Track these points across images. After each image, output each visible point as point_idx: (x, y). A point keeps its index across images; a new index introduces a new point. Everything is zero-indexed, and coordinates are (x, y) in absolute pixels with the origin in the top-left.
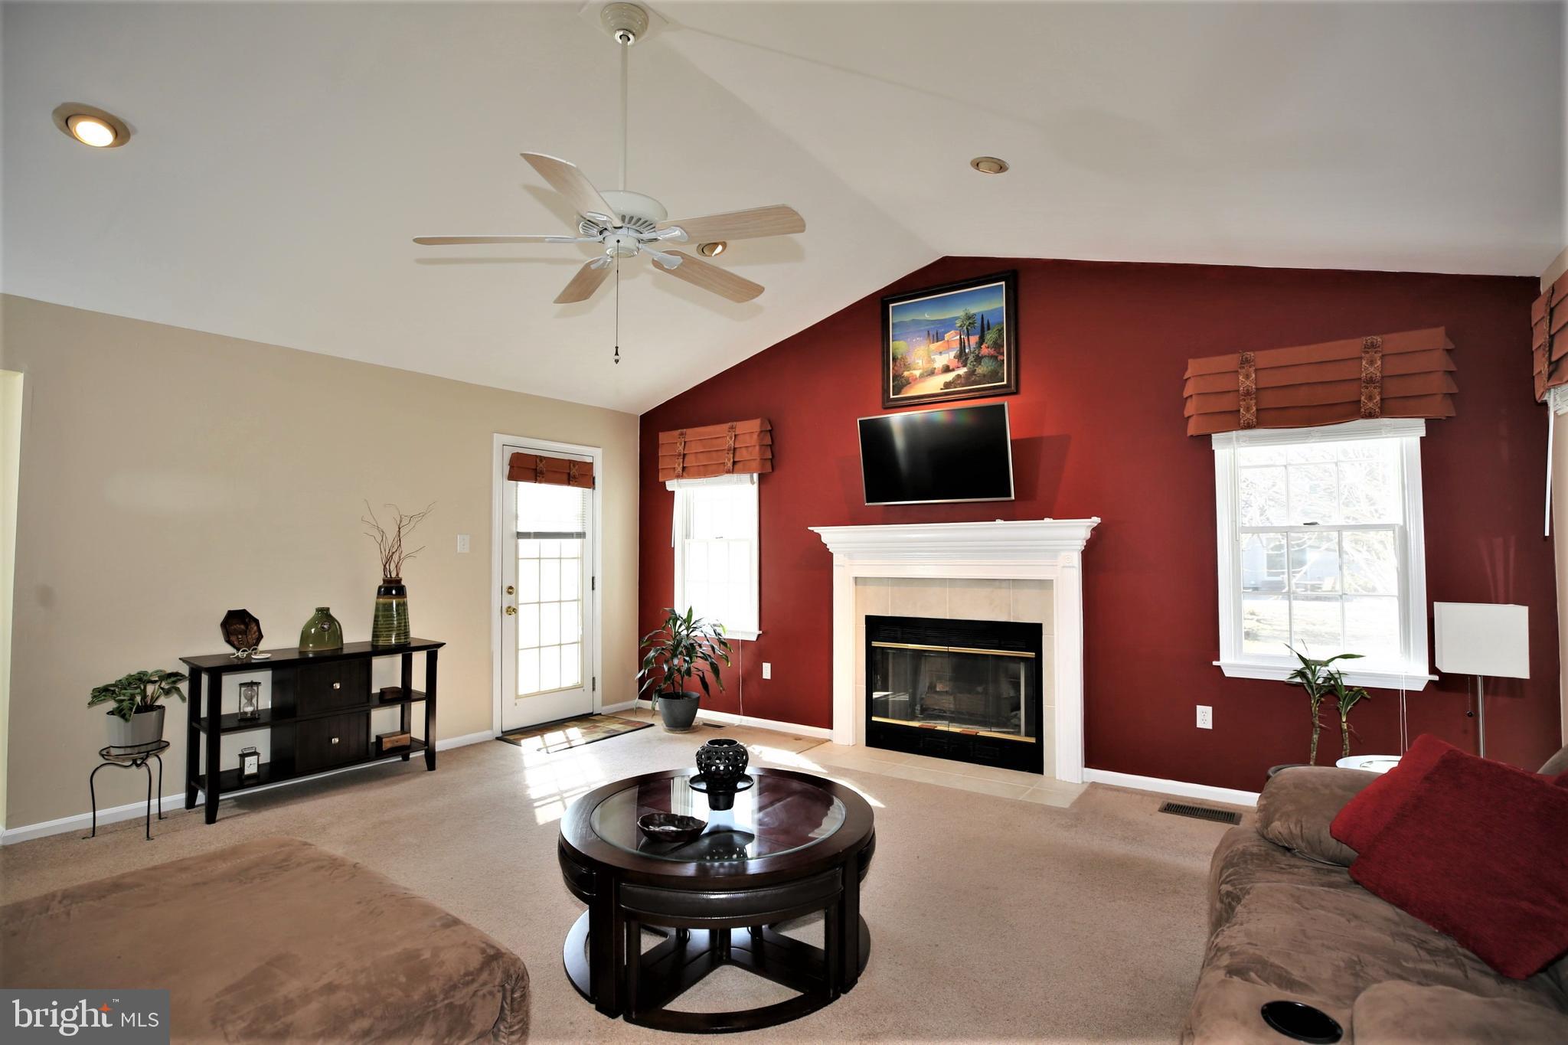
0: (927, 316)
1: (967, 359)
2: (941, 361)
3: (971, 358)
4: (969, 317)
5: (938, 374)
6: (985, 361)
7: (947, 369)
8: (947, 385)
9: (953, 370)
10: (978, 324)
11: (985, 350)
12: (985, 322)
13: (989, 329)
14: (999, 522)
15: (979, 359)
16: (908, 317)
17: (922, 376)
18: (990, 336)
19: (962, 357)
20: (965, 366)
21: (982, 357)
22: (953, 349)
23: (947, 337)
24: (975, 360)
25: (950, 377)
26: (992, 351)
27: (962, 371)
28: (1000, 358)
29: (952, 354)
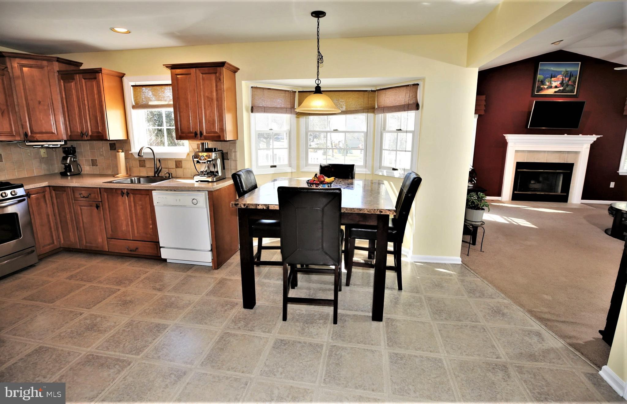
0: (552, 69)
1: (564, 85)
2: (554, 84)
3: (565, 85)
4: (567, 71)
5: (553, 88)
6: (569, 86)
7: (556, 87)
8: (555, 92)
9: (558, 88)
10: (569, 74)
11: (570, 83)
12: (572, 74)
13: (572, 76)
14: (566, 135)
15: (567, 85)
16: (545, 68)
17: (547, 88)
18: (572, 79)
19: (562, 84)
20: (562, 87)
21: (569, 85)
22: (559, 81)
23: (558, 76)
24: (566, 86)
25: (557, 90)
26: (572, 83)
27: (561, 88)
28: (574, 86)
29: (559, 82)
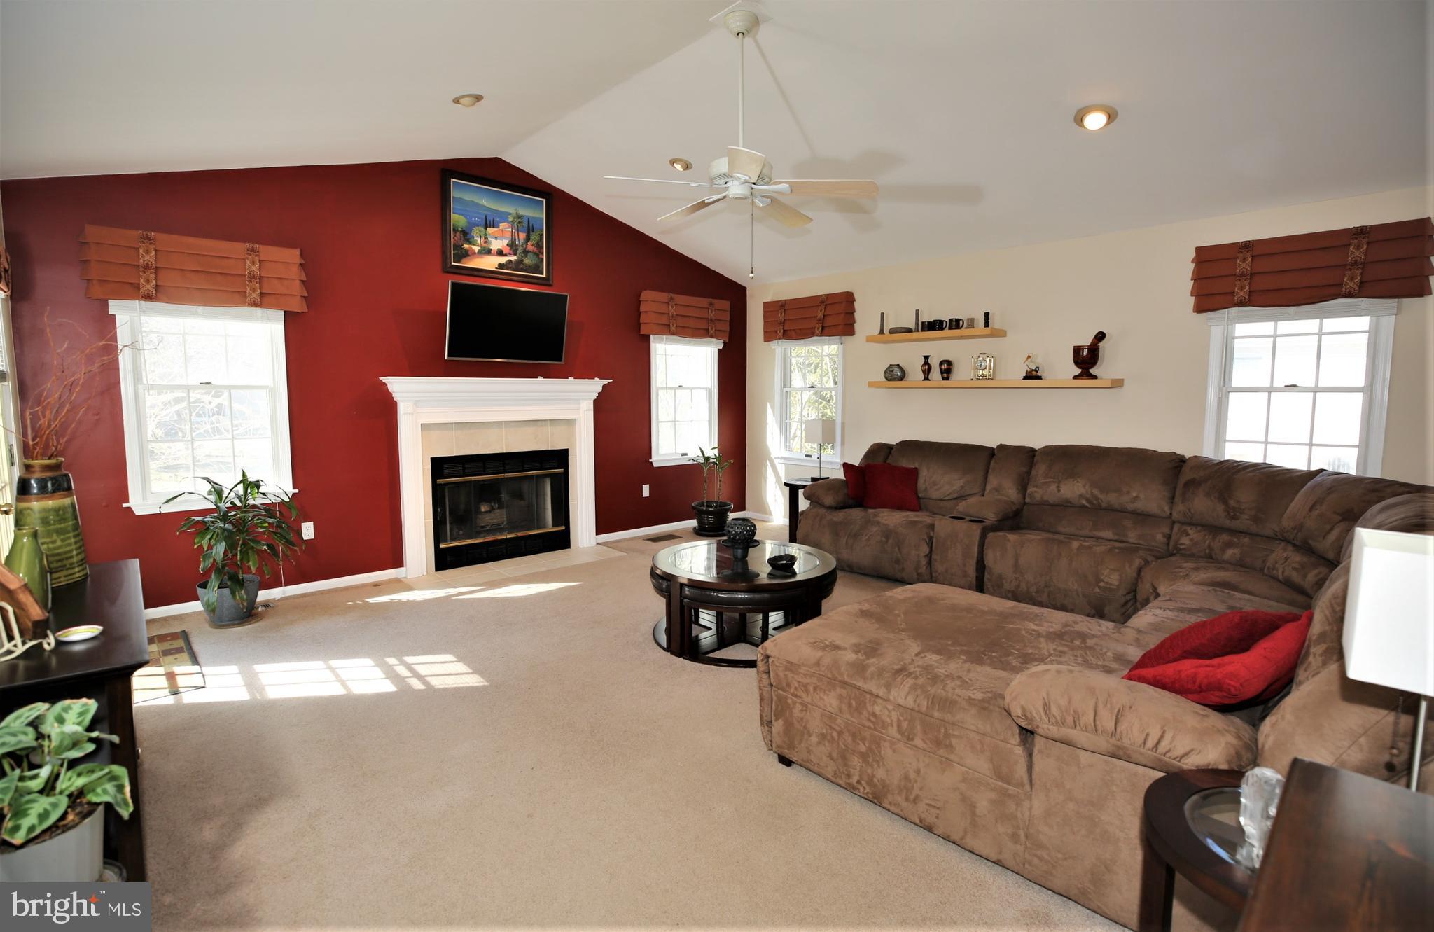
0: (484, 202)
1: (517, 249)
2: (496, 245)
3: (520, 250)
4: (519, 217)
5: (493, 255)
6: (530, 255)
7: (500, 253)
8: (501, 266)
9: (506, 255)
10: (525, 225)
11: (530, 247)
12: (531, 225)
13: (533, 231)
14: (540, 378)
15: (526, 252)
16: (468, 197)
17: (480, 252)
18: (534, 237)
19: (512, 245)
20: (515, 254)
21: (528, 252)
22: (506, 238)
23: (502, 226)
24: (523, 253)
25: (503, 260)
26: (535, 249)
27: (513, 258)
28: (540, 256)
29: (506, 242)
